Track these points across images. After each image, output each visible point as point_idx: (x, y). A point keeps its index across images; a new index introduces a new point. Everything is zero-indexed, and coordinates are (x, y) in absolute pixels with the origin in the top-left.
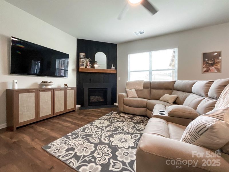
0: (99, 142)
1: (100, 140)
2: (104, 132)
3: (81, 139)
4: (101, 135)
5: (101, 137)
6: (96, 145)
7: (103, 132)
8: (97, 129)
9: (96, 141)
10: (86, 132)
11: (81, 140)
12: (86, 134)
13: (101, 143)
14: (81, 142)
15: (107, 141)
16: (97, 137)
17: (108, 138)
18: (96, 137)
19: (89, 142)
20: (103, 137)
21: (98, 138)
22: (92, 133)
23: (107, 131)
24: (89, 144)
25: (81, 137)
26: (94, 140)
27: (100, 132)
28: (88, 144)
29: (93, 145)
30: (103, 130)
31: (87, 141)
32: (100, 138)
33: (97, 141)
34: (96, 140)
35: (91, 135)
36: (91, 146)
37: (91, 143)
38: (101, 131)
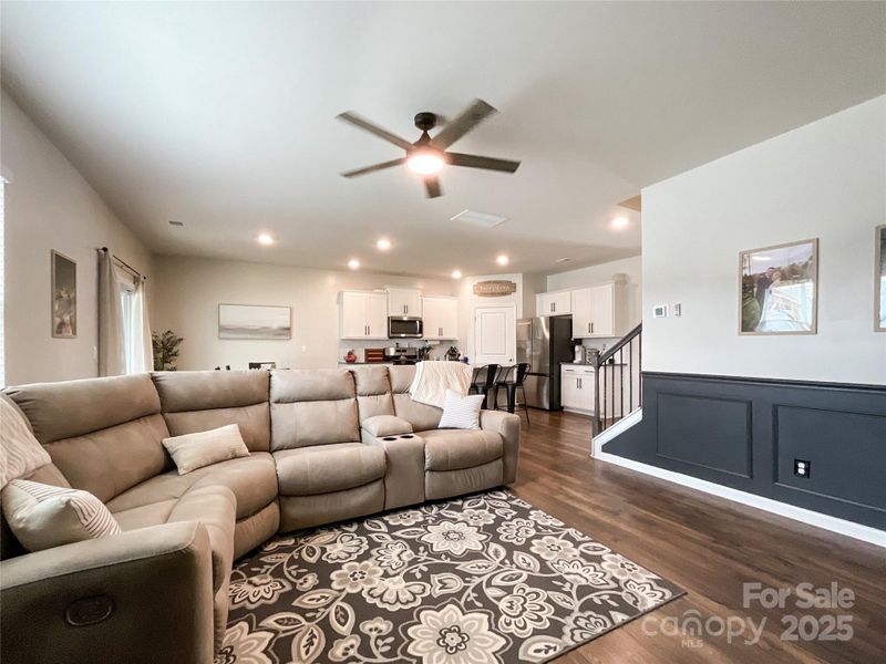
0: (515, 552)
1: (509, 556)
2: (479, 576)
3: (566, 577)
4: (499, 568)
5: (502, 562)
6: (526, 548)
7: (485, 579)
8: (499, 599)
9: (520, 557)
10: (549, 600)
11: (568, 574)
12: (550, 593)
13: (510, 548)
14: (567, 570)
15: (494, 546)
16: (514, 566)
17: (487, 553)
18: (518, 567)
19: (542, 562)
20: (498, 561)
21: (512, 563)
22: (528, 589)
23: (470, 575)
24: (543, 556)
25: (568, 585)
26: (528, 560)
27: (497, 581)
28: (547, 555)
29: (533, 549)
30: (478, 589)
31: (549, 564)
32: (506, 561)
33: (518, 556)
34: (521, 560)
35: (531, 581)
36: (538, 550)
37: (537, 556)
38: (489, 584)
